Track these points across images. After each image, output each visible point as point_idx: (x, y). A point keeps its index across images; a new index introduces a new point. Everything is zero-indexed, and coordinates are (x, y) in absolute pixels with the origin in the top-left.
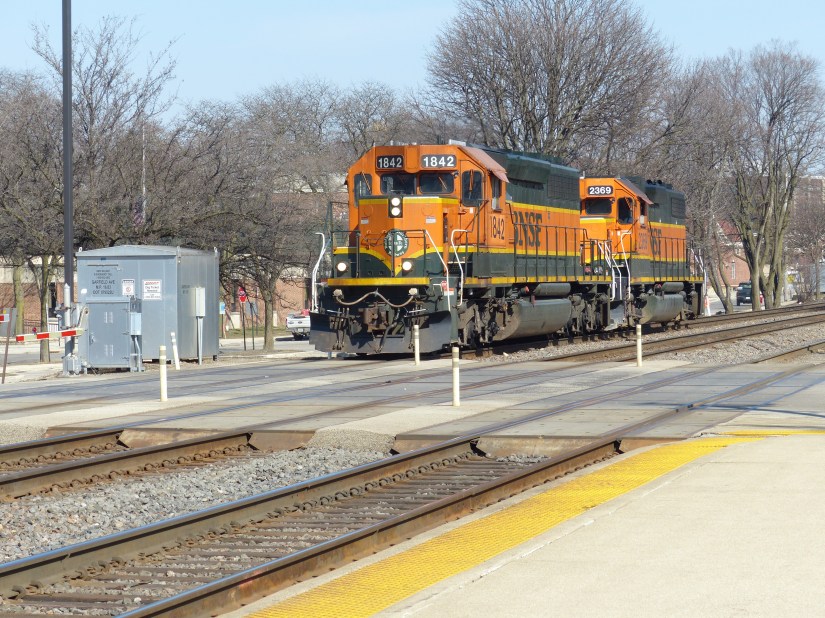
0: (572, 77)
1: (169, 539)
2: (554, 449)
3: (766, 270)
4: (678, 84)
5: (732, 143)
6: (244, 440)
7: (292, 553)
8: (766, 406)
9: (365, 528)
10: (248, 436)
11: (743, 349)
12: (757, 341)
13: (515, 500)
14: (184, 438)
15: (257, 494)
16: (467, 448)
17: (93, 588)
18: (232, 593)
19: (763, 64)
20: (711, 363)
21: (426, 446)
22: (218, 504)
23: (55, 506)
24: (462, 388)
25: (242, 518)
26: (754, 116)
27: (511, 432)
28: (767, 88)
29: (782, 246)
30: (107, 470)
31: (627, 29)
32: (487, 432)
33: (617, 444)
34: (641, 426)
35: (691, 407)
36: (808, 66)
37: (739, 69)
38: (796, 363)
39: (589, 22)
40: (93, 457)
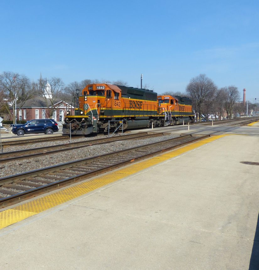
0: (204, 90)
1: (153, 145)
2: (201, 136)
3: (229, 114)
4: (218, 91)
5: (225, 98)
6: (162, 134)
7: (168, 147)
8: (230, 131)
9: (177, 145)
10: (163, 133)
11: (226, 124)
12: (228, 123)
13: (197, 142)
14: (155, 133)
15: (164, 140)
16: (190, 135)
17: (144, 150)
18: (161, 152)
19: (230, 88)
20: (222, 126)
21: (185, 135)
22: (159, 141)
23: (140, 141)
24: (189, 128)
25: (162, 143)
26: (228, 95)
27: (196, 134)
28: (230, 91)
29: (232, 111)
30: (146, 137)
31: (212, 84)
32: (192, 134)
33: (210, 135)
34: (213, 133)
35: (219, 131)
36: (236, 88)
37: (226, 89)
38: (234, 126)
39: (207, 83)
40: (144, 135)
